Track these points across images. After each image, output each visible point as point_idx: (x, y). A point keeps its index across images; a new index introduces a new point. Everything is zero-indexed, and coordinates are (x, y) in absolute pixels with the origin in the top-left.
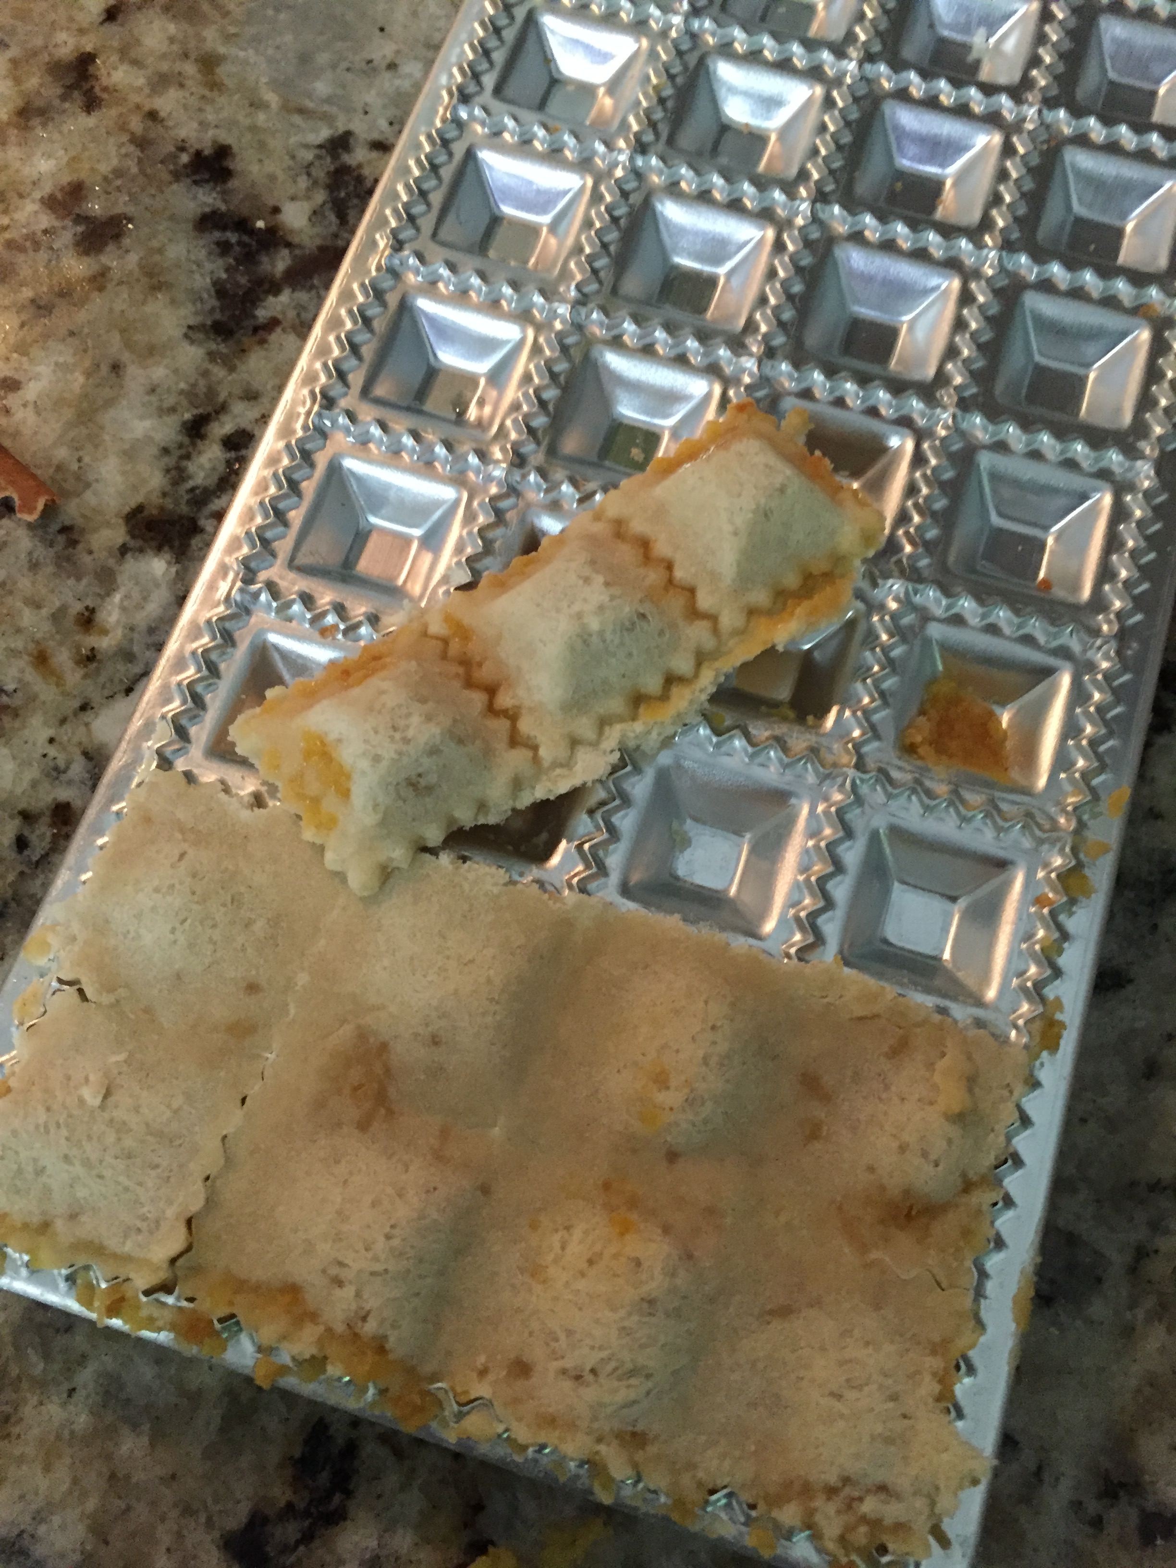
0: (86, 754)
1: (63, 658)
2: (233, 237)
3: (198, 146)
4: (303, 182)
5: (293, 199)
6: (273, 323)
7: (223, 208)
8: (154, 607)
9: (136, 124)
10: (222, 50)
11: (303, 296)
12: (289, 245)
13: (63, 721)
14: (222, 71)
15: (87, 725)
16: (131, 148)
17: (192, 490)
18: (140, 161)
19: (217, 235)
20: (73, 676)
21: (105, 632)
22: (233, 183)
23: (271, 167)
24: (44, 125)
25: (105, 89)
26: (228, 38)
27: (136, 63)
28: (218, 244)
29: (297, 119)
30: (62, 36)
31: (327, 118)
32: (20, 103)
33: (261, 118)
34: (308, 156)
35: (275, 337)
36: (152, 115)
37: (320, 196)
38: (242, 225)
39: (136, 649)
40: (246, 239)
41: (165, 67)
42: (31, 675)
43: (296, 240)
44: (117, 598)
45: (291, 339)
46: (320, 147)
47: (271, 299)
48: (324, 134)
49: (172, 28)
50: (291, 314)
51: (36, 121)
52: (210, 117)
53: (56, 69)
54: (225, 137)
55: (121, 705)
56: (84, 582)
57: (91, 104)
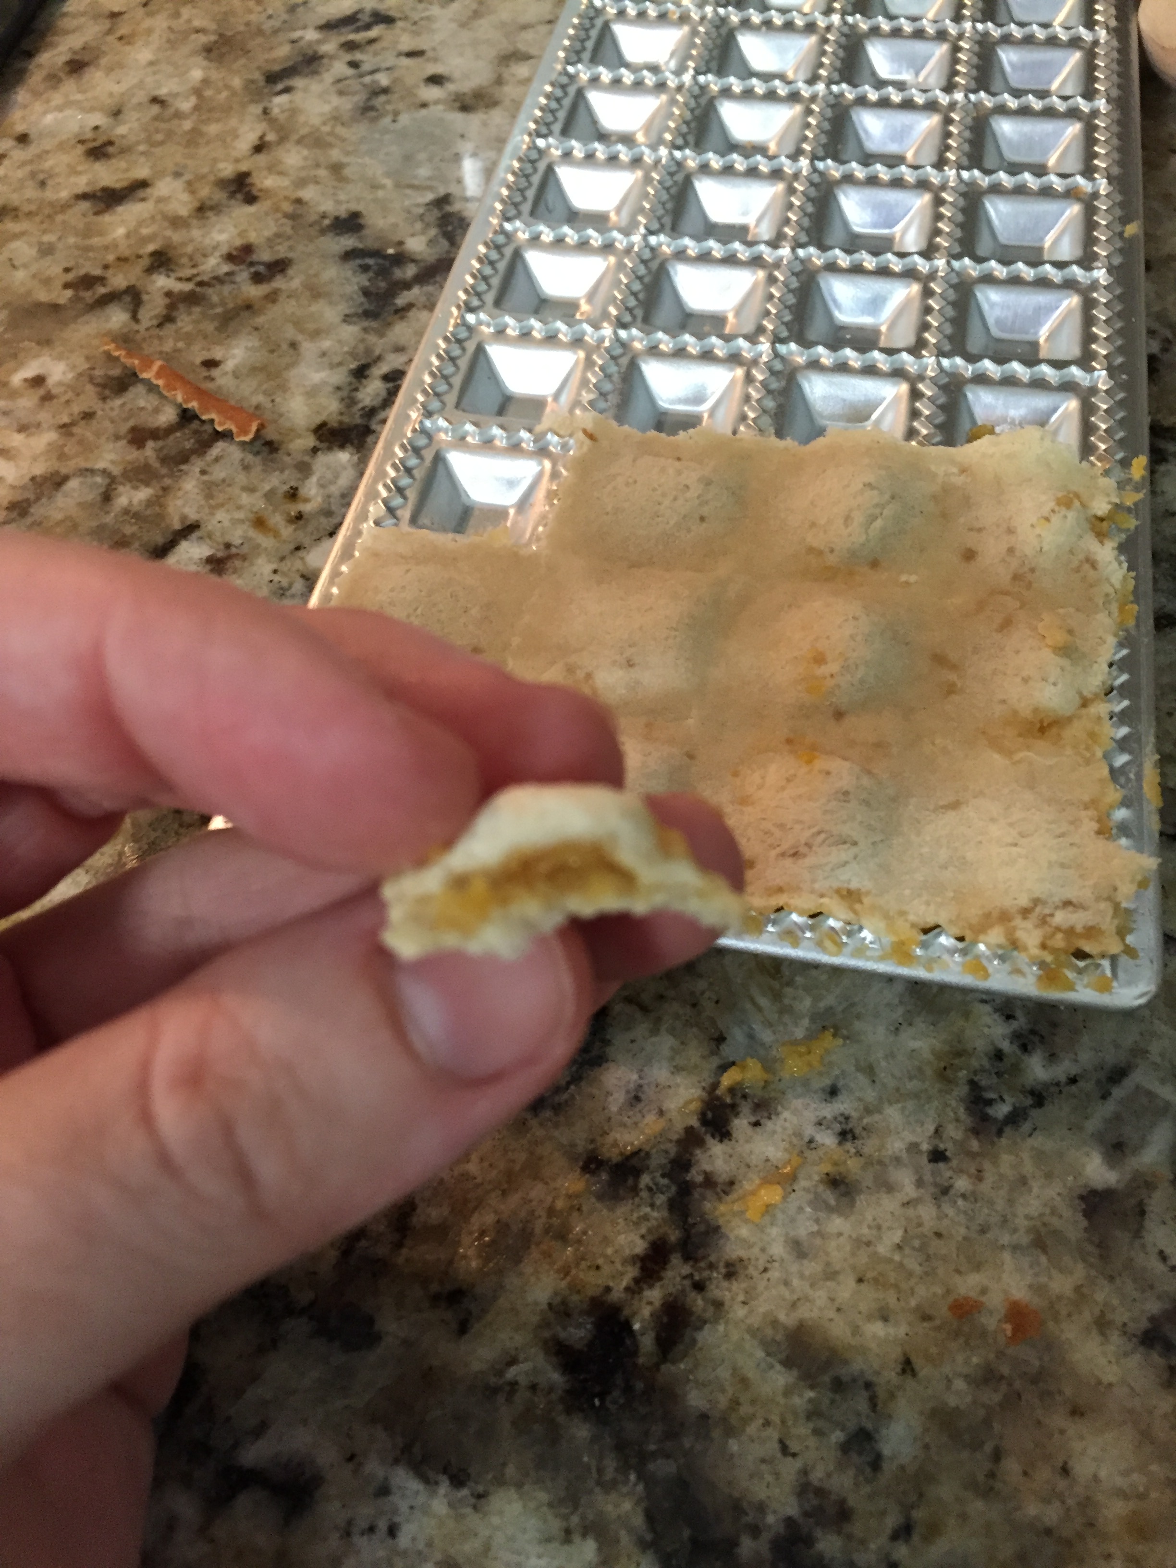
0: (303, 576)
1: (277, 520)
2: (370, 261)
3: (337, 214)
4: (419, 226)
5: (413, 235)
6: (410, 306)
7: (361, 246)
8: (344, 481)
9: (287, 207)
10: (345, 160)
11: (430, 288)
12: (413, 261)
13: (282, 559)
14: (347, 172)
15: (302, 559)
16: (285, 221)
17: (363, 409)
18: (293, 228)
19: (359, 261)
20: (287, 531)
21: (307, 500)
22: (366, 232)
23: (392, 220)
24: (217, 215)
25: (261, 190)
26: (348, 154)
27: (281, 173)
28: (361, 266)
29: (409, 191)
30: (221, 165)
31: (430, 188)
32: (196, 204)
33: (380, 193)
34: (421, 210)
35: (412, 314)
36: (299, 201)
37: (433, 232)
38: (377, 253)
39: (333, 508)
40: (380, 261)
41: (303, 174)
42: (252, 533)
43: (419, 257)
44: (314, 479)
45: (424, 314)
46: (427, 205)
47: (406, 293)
48: (430, 197)
49: (305, 152)
50: (423, 299)
51: (209, 214)
52: (342, 197)
53: (222, 183)
54: (354, 207)
55: (326, 543)
56: (287, 472)
57: (251, 199)
